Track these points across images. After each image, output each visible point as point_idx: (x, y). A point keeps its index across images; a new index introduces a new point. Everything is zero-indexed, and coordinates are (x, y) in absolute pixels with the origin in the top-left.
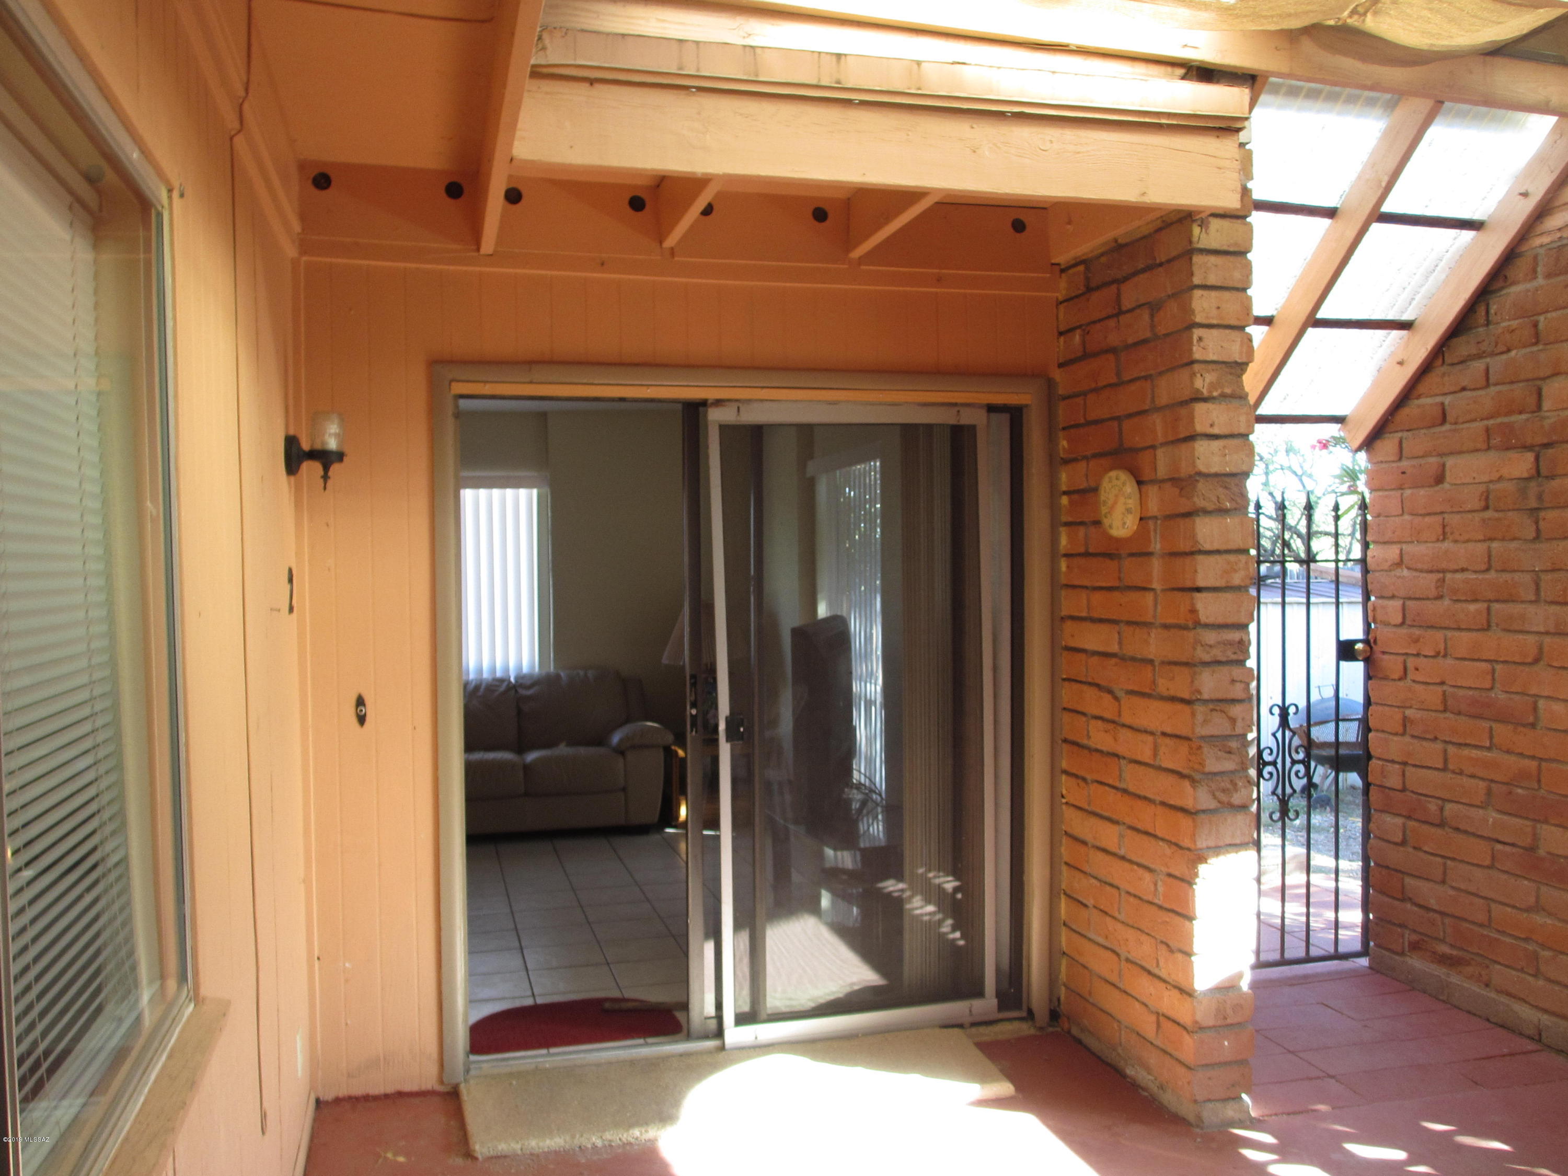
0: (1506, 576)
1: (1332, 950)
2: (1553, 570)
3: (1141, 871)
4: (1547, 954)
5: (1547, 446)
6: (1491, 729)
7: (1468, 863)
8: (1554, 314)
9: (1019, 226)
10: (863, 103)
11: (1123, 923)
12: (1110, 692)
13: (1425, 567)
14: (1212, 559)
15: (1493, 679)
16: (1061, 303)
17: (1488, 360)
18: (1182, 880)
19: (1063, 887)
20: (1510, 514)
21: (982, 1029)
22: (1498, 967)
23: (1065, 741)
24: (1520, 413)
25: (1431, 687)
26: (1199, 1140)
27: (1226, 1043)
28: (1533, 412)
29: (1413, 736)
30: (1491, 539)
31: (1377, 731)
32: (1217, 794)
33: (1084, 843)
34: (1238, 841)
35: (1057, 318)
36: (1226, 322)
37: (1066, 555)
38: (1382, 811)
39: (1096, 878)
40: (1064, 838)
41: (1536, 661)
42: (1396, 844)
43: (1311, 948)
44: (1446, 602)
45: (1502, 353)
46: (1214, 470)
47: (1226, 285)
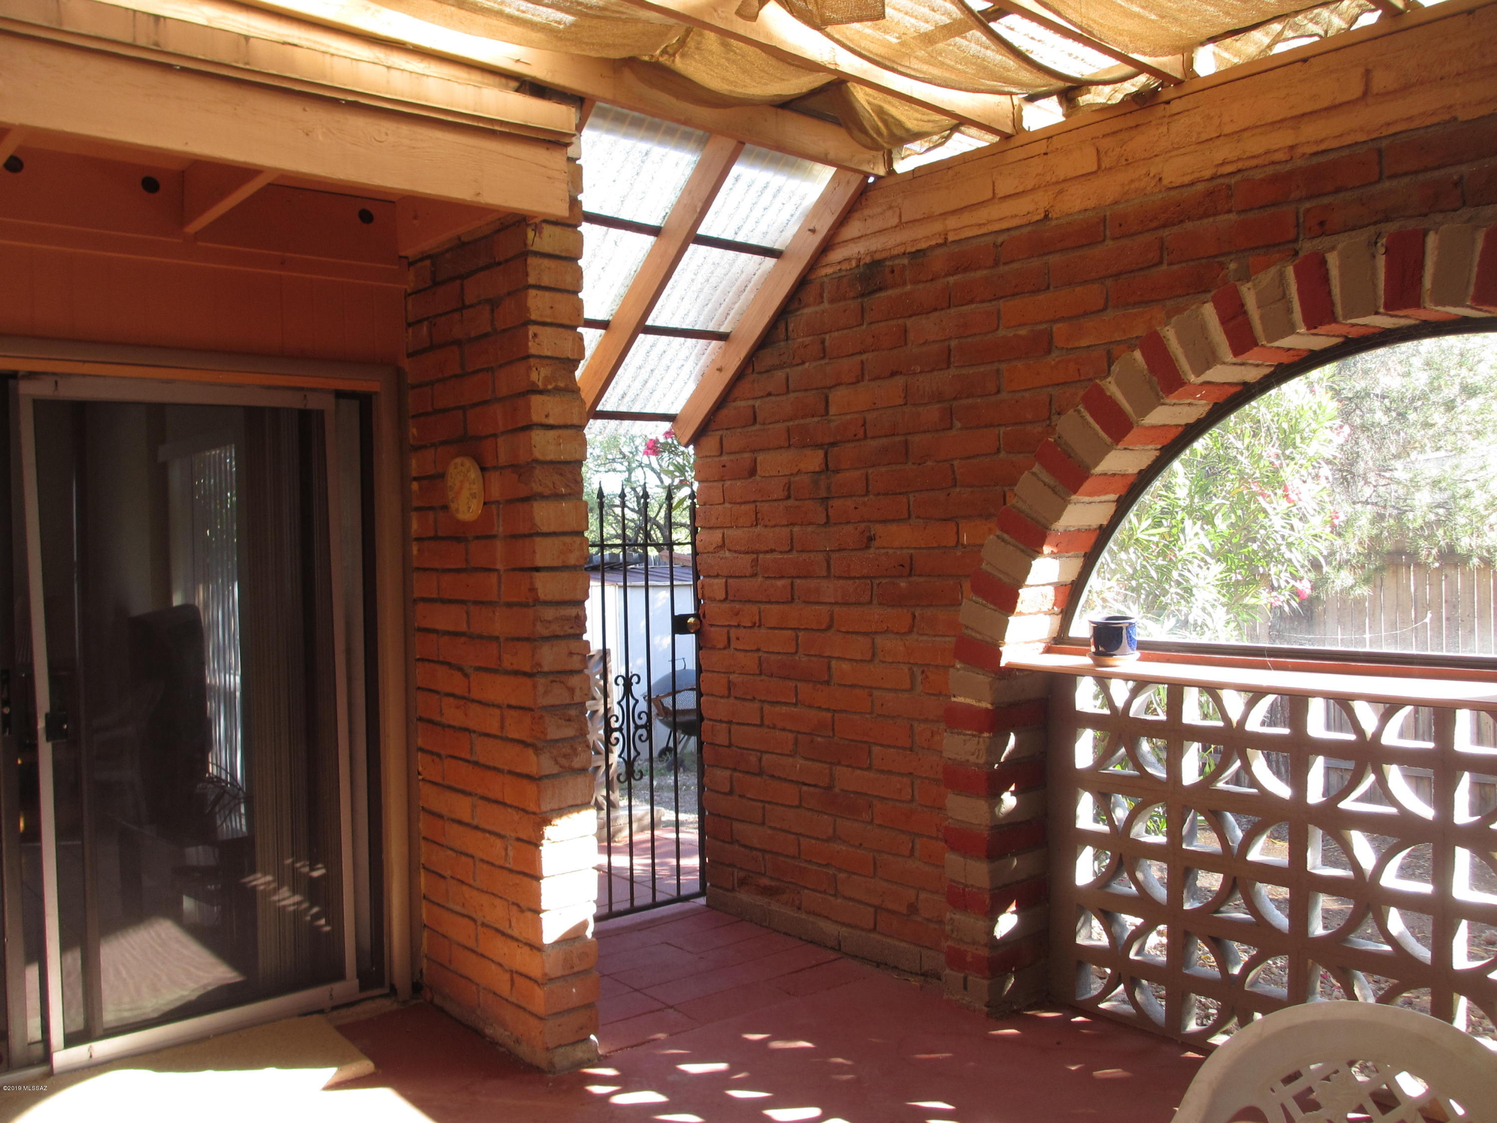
0: (805, 556)
1: (675, 894)
2: (839, 550)
3: (492, 839)
4: (842, 876)
5: (833, 444)
6: (796, 686)
7: (782, 805)
8: (836, 334)
9: (366, 217)
10: (184, 70)
11: (478, 889)
12: (460, 669)
13: (743, 549)
14: (548, 541)
15: (797, 645)
16: (410, 295)
17: (788, 370)
18: (529, 842)
19: (422, 861)
20: (807, 502)
21: (344, 1012)
22: (806, 891)
23: (420, 719)
24: (813, 416)
25: (749, 654)
26: (550, 1084)
27: (574, 990)
28: (822, 416)
29: (736, 698)
30: (793, 524)
31: (707, 695)
32: (559, 759)
33: (441, 817)
34: (579, 802)
35: (406, 309)
36: (559, 321)
37: (417, 539)
38: (713, 766)
39: (452, 849)
40: (422, 813)
41: (829, 627)
42: (725, 794)
43: (657, 894)
44: (760, 579)
45: (798, 365)
46: (550, 457)
47: (558, 287)
